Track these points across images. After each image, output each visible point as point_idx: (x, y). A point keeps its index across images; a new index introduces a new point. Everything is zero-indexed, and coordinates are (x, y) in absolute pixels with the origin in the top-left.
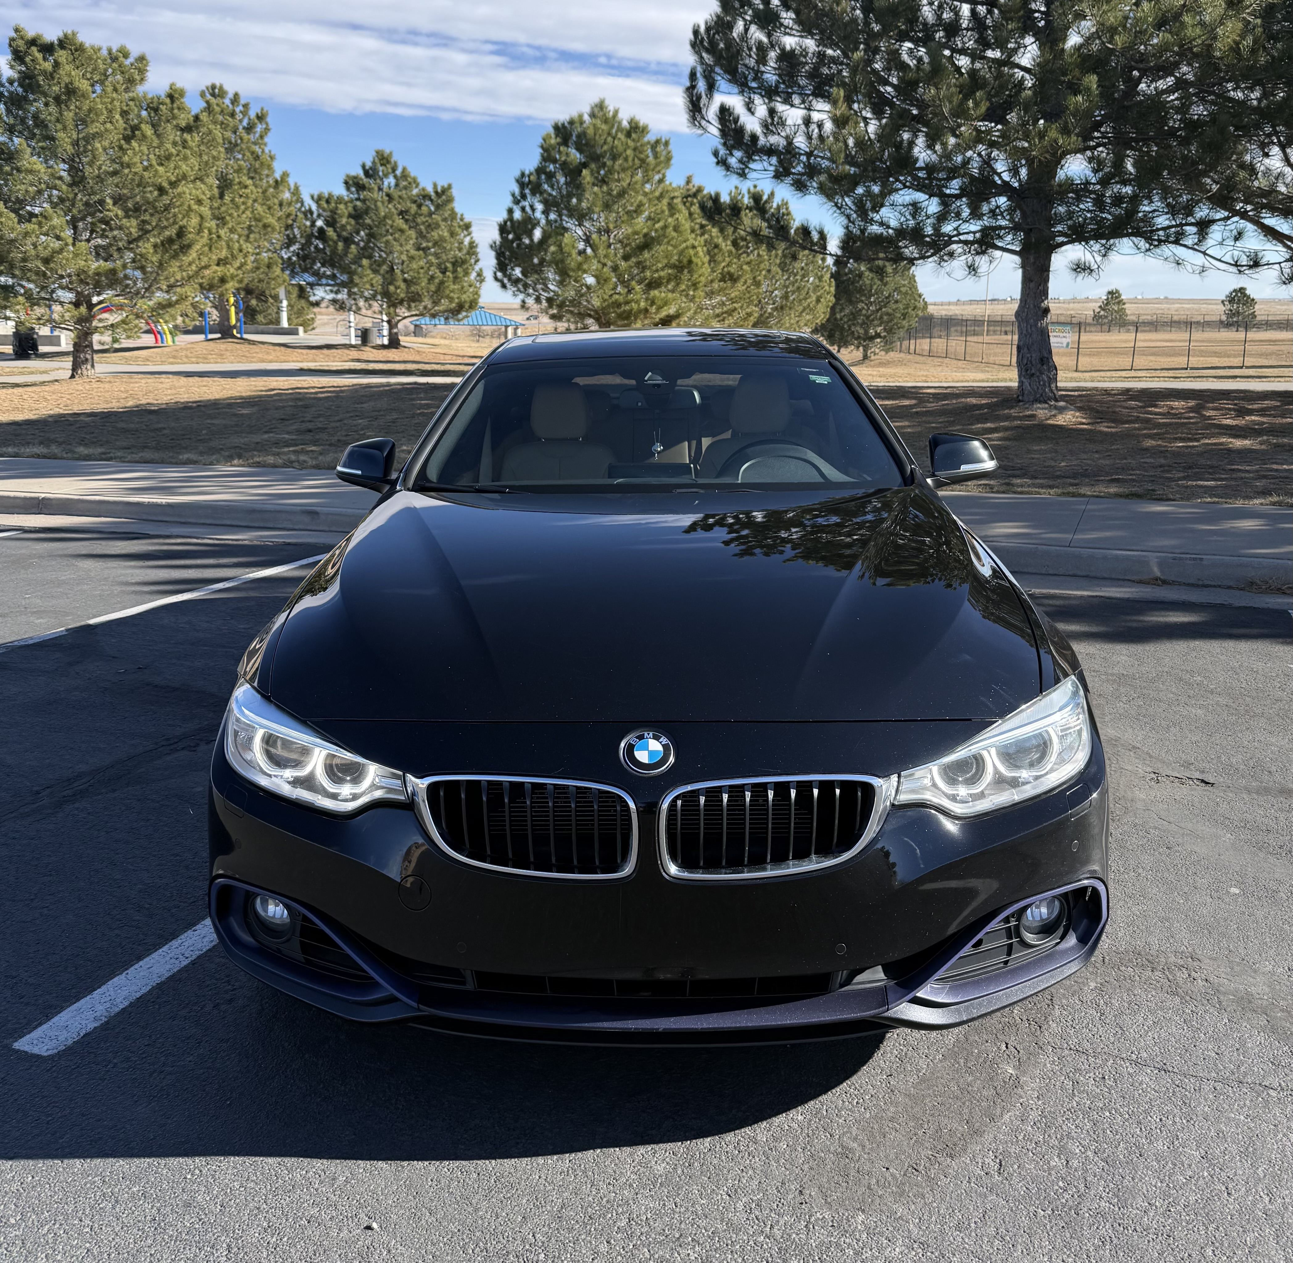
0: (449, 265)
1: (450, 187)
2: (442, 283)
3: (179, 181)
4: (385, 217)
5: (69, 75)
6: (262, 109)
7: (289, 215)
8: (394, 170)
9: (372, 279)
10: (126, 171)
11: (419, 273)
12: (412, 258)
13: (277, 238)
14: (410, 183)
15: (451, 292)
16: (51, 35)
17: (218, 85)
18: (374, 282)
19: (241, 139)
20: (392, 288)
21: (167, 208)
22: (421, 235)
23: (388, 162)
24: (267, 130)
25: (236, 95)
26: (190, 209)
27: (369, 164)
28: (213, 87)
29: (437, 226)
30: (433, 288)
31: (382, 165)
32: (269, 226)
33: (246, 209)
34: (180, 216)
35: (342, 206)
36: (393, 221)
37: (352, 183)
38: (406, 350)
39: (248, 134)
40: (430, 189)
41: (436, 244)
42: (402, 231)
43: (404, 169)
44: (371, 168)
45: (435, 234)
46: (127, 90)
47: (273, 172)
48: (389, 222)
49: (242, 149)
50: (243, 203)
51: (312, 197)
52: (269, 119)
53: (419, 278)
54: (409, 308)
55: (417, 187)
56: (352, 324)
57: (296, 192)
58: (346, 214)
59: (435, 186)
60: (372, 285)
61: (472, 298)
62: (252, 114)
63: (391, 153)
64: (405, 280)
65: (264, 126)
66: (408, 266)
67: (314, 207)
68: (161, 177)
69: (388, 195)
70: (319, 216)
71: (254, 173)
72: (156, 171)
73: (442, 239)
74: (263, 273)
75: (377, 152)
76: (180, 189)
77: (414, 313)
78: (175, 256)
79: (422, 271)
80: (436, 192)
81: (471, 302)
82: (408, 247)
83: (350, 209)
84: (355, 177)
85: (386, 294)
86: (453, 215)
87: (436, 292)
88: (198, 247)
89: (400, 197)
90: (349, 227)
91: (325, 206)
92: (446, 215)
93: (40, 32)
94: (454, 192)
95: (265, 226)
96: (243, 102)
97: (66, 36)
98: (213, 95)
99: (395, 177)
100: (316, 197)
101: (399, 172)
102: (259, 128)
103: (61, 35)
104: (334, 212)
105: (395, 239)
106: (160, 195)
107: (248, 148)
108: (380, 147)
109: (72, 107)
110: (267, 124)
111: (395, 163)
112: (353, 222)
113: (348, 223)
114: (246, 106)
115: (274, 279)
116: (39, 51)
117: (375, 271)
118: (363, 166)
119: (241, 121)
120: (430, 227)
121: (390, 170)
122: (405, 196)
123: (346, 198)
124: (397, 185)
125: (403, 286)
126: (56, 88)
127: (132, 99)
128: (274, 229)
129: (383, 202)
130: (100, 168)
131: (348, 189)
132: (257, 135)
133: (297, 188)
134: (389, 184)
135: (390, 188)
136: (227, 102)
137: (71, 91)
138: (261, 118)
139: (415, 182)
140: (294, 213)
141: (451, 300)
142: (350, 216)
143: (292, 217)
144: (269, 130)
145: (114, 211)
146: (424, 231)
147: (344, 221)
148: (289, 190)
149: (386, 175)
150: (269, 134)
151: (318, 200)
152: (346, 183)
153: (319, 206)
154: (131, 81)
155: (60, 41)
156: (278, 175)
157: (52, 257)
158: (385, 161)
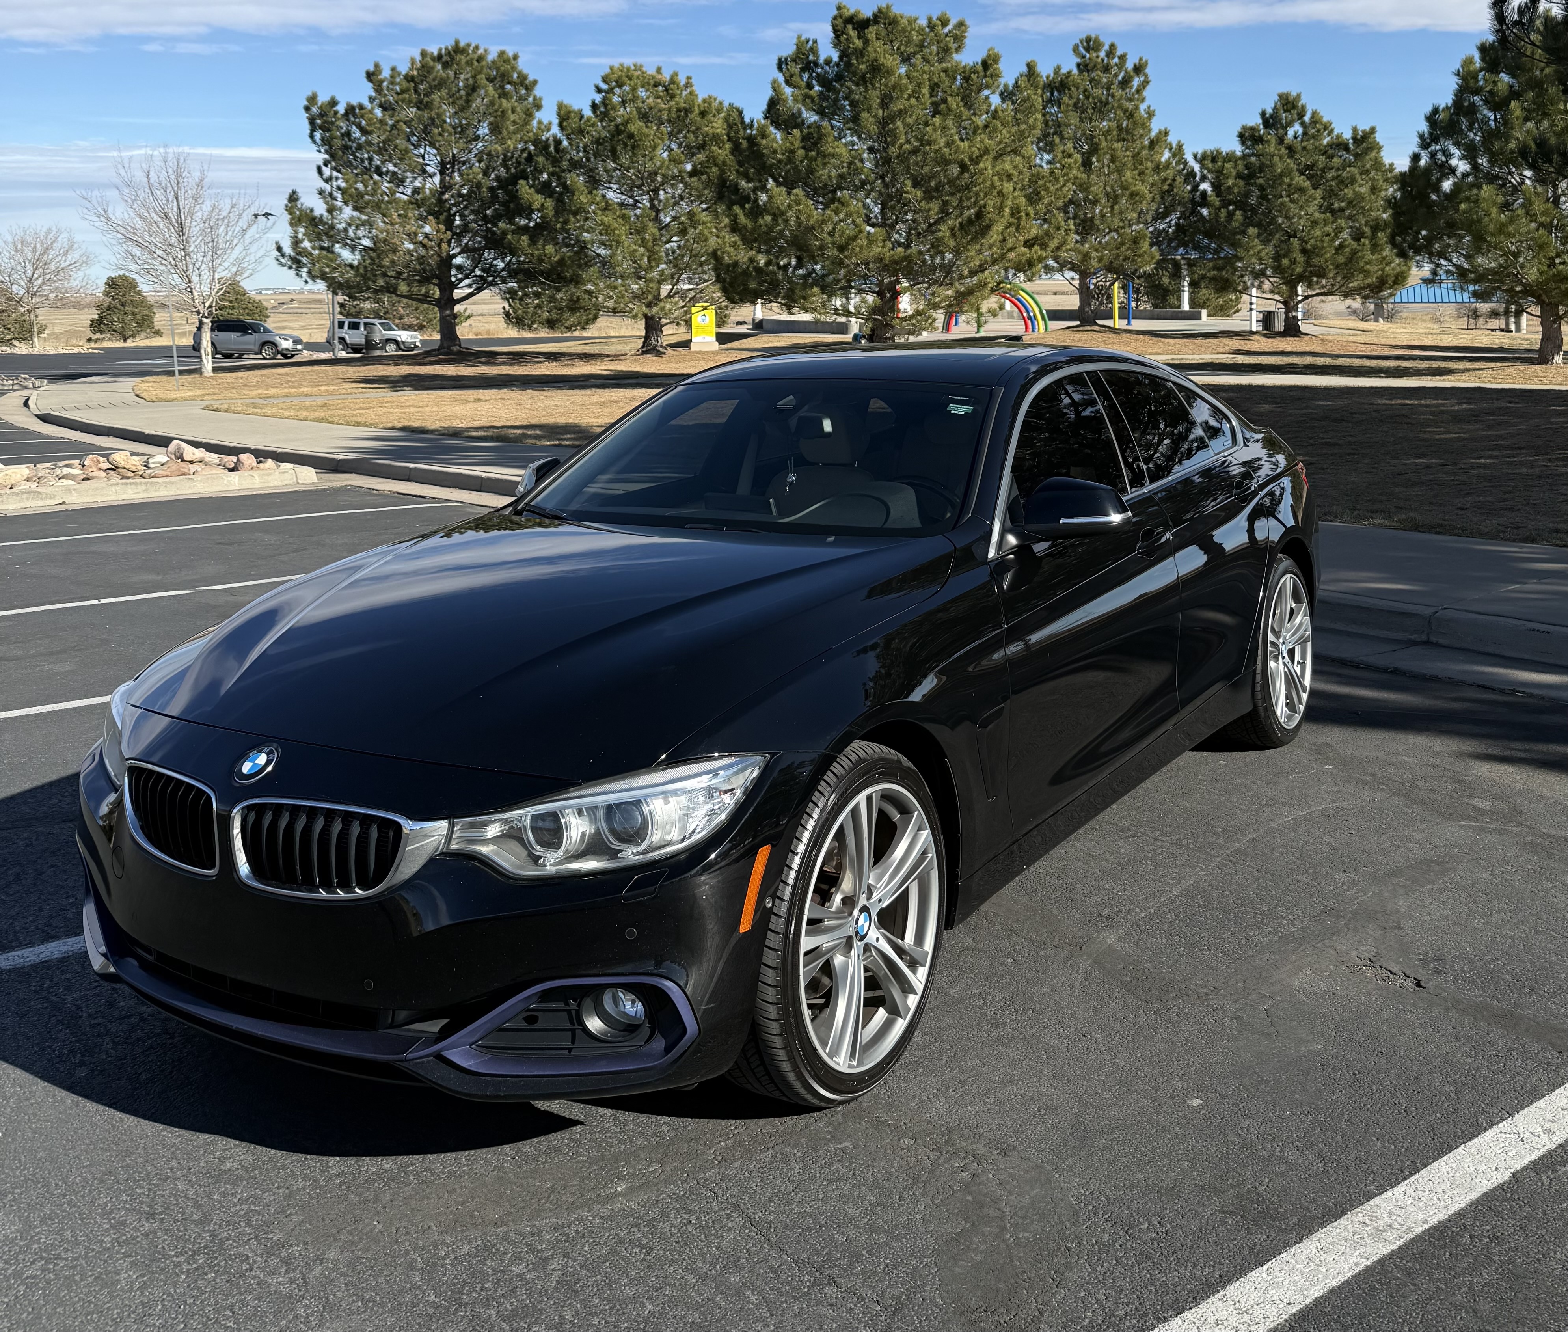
0: (1367, 229)
1: (1373, 130)
2: (1354, 253)
3: (981, 156)
4: (1281, 175)
5: (875, 51)
6: (1141, 59)
7: (1165, 179)
8: (1301, 116)
9: (1259, 252)
10: (927, 148)
11: (1322, 241)
12: (1315, 223)
13: (1149, 207)
14: (1318, 131)
15: (1367, 263)
16: (867, 12)
17: (1093, 36)
18: (1263, 254)
19: (1113, 96)
20: (1285, 262)
21: (967, 187)
22: (1330, 194)
23: (1294, 107)
24: (1146, 83)
25: (1113, 46)
26: (993, 186)
27: (1269, 111)
28: (1088, 40)
29: (1353, 181)
30: (1341, 259)
31: (1285, 111)
32: (1137, 194)
33: (1067, 181)
34: (982, 194)
35: (1227, 165)
36: (1292, 179)
37: (1248, 136)
38: (1307, 338)
39: (1123, 89)
40: (1347, 135)
41: (1350, 203)
42: (1302, 190)
43: (1314, 113)
44: (1271, 116)
45: (1348, 192)
46: (940, 61)
47: (1150, 130)
48: (1287, 180)
49: (1113, 108)
50: (1065, 175)
51: (1195, 156)
52: (1148, 70)
53: (1323, 247)
54: (1310, 286)
55: (1329, 135)
56: (1254, 306)
57: (1178, 152)
58: (1234, 173)
59: (1355, 130)
60: (1260, 259)
61: (1398, 269)
62: (1129, 66)
63: (1299, 96)
64: (1304, 251)
65: (1142, 79)
66: (1309, 234)
67: (1197, 167)
68: (963, 152)
69: (1290, 148)
70: (1203, 178)
71: (1124, 135)
72: (958, 146)
73: (1360, 197)
74: (1129, 248)
75: (1281, 96)
76: (981, 165)
77: (1318, 291)
78: (974, 239)
79: (1326, 239)
80: (1354, 139)
81: (1396, 277)
82: (1311, 210)
83: (1241, 167)
84: (1252, 129)
85: (1278, 269)
86: (1378, 164)
87: (1346, 264)
88: (1000, 229)
89: (1304, 148)
90: (1236, 190)
91: (1210, 165)
92: (1368, 166)
93: (859, 8)
94: (1379, 137)
95: (1133, 195)
96: (1119, 53)
97: (880, 11)
98: (1088, 49)
99: (1303, 124)
100: (1199, 156)
101: (1307, 119)
102: (1136, 82)
103: (876, 10)
104: (1219, 172)
105: (1292, 201)
106: (962, 173)
107: (1120, 107)
108: (1284, 90)
109: (877, 85)
110: (1146, 76)
111: (1303, 107)
112: (1241, 183)
113: (1234, 185)
114: (1123, 58)
115: (1139, 256)
116: (854, 29)
117: (1265, 242)
118: (1263, 114)
119: (1116, 75)
120: (1343, 183)
121: (1295, 116)
122: (1310, 147)
123: (1239, 154)
124: (1305, 133)
125: (1300, 258)
126: (862, 67)
127: (945, 71)
128: (1143, 197)
129: (1281, 157)
130: (900, 147)
131: (1243, 143)
132: (1134, 90)
133: (1180, 147)
134: (1296, 133)
135: (1295, 137)
136: (1102, 54)
137: (876, 69)
138: (1139, 69)
139: (1327, 127)
140: (1171, 177)
141: (1367, 274)
142: (1239, 176)
143: (1169, 182)
144: (1148, 82)
145: (914, 194)
146: (1336, 189)
147: (1230, 182)
148: (1171, 149)
149: (1290, 124)
150: (1148, 87)
151: (1202, 159)
152: (1241, 136)
153: (1203, 166)
154: (945, 51)
155: (875, 16)
156: (1153, 134)
157: (847, 244)
158: (1289, 106)
